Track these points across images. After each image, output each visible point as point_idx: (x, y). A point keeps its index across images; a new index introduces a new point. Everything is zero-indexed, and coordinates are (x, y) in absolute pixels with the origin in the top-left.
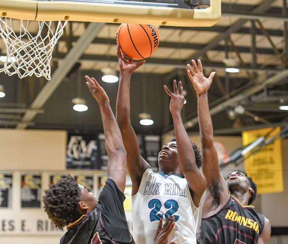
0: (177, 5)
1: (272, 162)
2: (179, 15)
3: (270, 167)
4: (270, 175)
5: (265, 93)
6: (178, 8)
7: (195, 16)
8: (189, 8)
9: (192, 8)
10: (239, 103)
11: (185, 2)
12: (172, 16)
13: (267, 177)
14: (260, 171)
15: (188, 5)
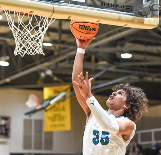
0: (134, 14)
1: (64, 109)
2: (136, 21)
3: (62, 113)
4: (62, 118)
5: (67, 62)
6: (135, 17)
7: (145, 23)
8: (140, 17)
9: (142, 17)
10: (49, 68)
11: (139, 13)
12: (132, 21)
13: (59, 120)
14: (55, 115)
15: (140, 15)
